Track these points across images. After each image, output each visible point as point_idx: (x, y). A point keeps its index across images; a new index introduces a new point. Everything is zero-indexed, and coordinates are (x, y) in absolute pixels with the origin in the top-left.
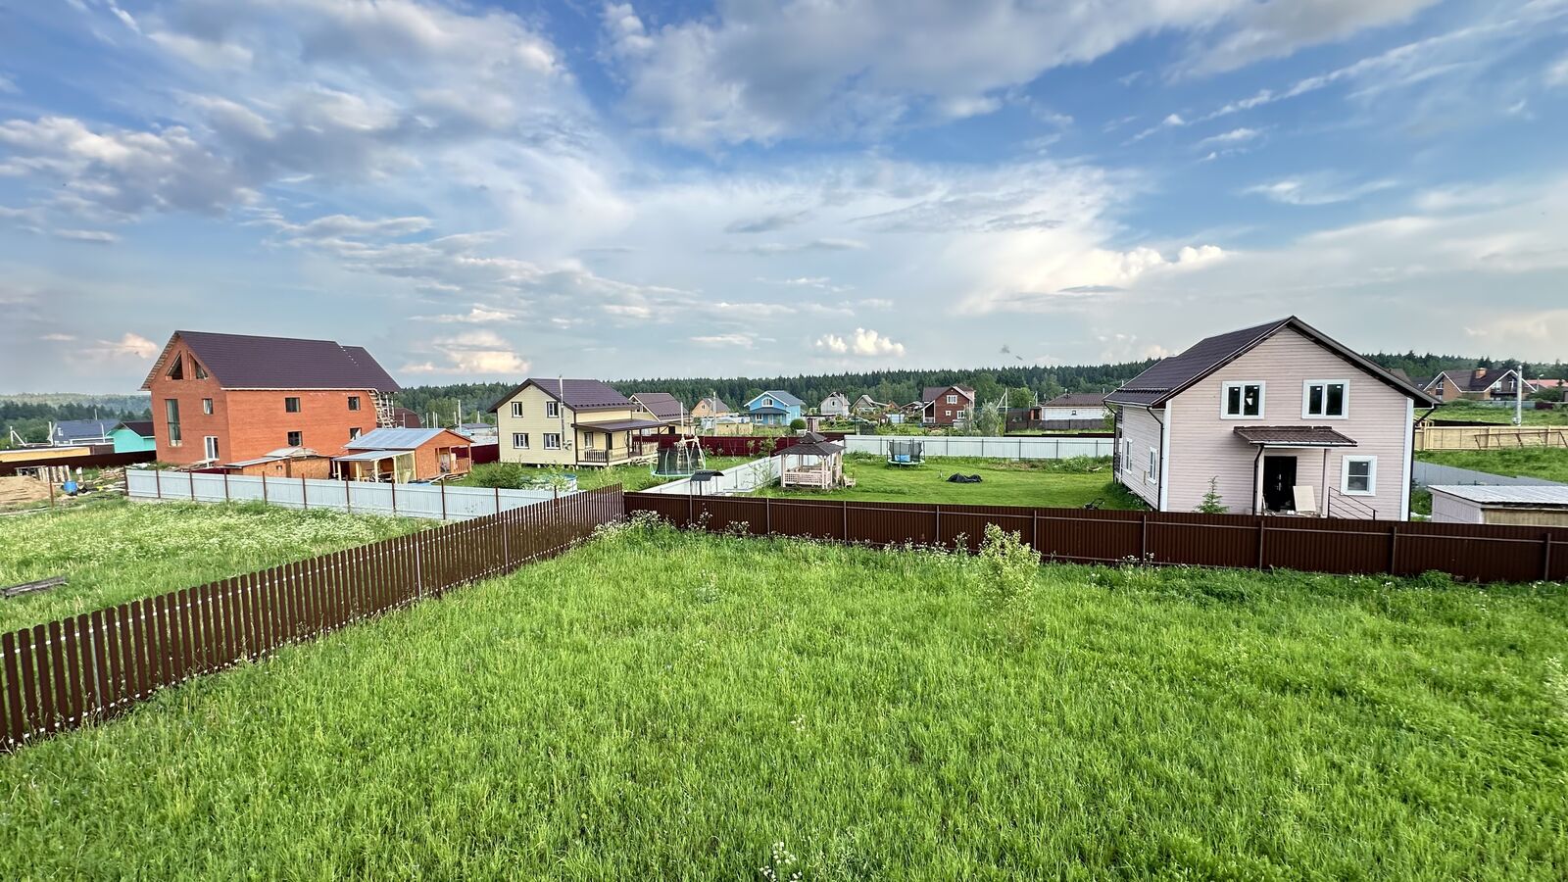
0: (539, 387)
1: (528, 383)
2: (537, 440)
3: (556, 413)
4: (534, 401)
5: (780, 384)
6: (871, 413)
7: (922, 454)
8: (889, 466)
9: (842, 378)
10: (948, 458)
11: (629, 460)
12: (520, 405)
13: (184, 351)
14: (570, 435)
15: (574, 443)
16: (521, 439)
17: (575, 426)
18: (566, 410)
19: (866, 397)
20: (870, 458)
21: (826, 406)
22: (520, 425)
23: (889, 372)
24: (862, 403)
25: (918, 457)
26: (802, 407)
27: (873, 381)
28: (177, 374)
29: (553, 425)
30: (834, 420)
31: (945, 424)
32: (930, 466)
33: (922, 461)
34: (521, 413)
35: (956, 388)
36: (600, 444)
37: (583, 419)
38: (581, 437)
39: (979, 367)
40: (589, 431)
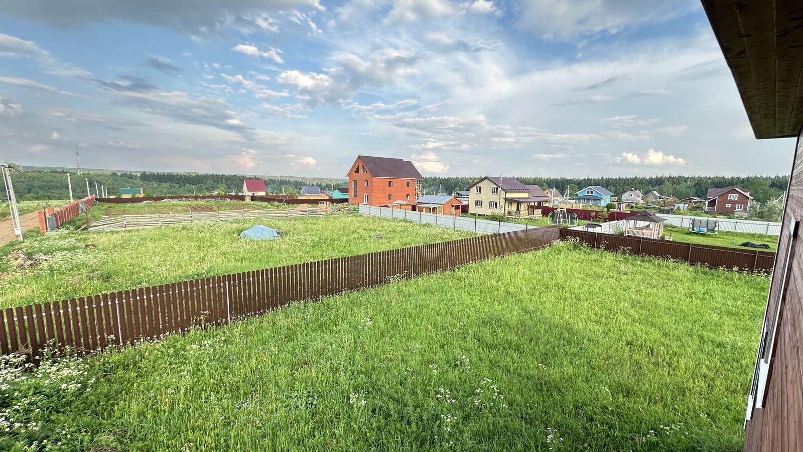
0: (490, 180)
1: (486, 178)
2: (486, 204)
3: (497, 192)
4: (487, 186)
5: (596, 183)
6: (660, 202)
7: (717, 229)
8: (689, 233)
9: (633, 180)
10: (737, 233)
11: (528, 217)
12: (480, 188)
13: (360, 162)
14: (503, 203)
15: (504, 207)
16: (479, 203)
17: (506, 199)
18: (502, 191)
19: (655, 192)
20: (673, 228)
21: (626, 197)
22: (479, 197)
23: (670, 177)
24: (651, 195)
25: (713, 231)
26: (612, 196)
27: (658, 183)
28: (357, 171)
29: (495, 198)
30: (634, 205)
31: (729, 213)
32: (722, 236)
33: (716, 233)
34: (480, 192)
35: (737, 189)
36: (514, 208)
37: (509, 196)
38: (507, 204)
39: (752, 175)
40: (510, 201)
